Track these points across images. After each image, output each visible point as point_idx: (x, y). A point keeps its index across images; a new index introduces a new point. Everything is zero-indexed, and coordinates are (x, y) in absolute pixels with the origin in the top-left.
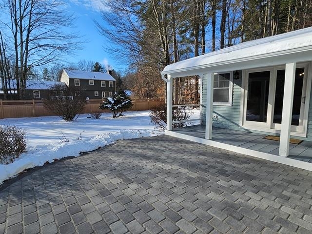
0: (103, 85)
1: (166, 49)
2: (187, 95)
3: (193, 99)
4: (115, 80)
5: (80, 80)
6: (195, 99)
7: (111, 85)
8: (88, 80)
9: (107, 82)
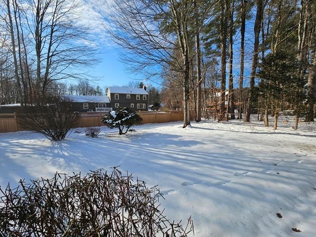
0: (138, 98)
1: (185, 54)
2: (211, 107)
3: (218, 111)
4: (148, 94)
5: (120, 94)
6: (220, 111)
7: (145, 98)
8: (126, 95)
9: (141, 96)
